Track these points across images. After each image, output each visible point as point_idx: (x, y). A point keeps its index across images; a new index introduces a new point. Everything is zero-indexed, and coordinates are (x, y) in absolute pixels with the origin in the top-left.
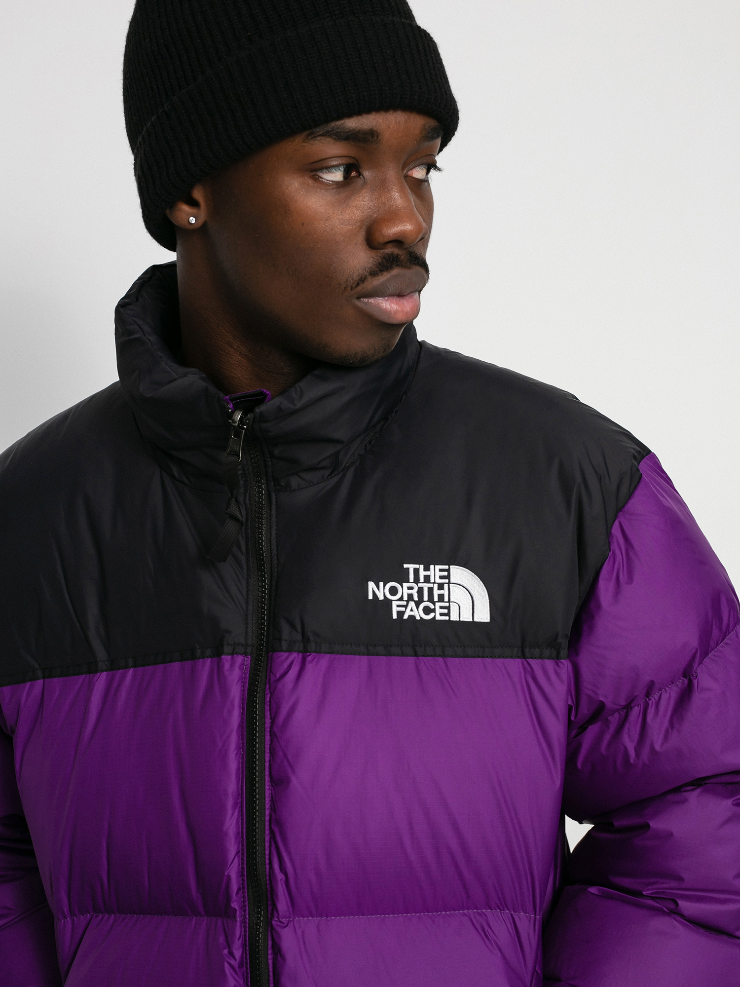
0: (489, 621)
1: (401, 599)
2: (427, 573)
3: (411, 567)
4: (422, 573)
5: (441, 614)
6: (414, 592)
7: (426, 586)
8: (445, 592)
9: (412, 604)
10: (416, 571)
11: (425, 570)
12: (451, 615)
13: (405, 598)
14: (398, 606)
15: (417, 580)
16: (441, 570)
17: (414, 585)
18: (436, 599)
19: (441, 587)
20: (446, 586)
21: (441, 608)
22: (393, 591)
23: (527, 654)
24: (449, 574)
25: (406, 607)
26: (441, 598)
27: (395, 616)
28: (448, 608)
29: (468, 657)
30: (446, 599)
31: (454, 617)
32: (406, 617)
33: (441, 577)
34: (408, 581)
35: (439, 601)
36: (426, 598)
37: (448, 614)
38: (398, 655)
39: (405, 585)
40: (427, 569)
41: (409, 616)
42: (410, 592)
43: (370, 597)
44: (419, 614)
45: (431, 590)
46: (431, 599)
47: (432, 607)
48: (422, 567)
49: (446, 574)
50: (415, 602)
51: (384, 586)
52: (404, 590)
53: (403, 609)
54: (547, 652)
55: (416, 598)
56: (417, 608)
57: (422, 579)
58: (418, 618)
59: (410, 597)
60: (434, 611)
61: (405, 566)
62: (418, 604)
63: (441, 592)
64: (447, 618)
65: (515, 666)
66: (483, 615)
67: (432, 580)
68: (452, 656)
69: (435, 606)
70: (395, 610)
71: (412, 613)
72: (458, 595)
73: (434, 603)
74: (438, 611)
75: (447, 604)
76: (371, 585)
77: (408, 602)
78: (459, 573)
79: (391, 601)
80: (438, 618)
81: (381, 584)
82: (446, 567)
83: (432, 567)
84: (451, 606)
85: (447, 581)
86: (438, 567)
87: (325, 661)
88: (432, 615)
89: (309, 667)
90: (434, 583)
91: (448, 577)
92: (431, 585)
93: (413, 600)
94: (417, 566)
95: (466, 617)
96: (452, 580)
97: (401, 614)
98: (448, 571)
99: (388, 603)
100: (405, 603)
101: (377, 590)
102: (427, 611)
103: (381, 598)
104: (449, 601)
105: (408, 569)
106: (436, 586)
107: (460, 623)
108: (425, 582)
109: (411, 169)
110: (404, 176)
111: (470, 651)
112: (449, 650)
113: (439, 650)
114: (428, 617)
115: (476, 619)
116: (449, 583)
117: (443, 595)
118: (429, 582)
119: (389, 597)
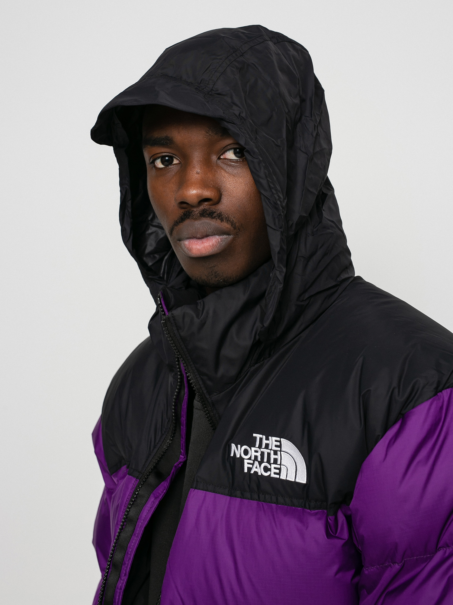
1: (250, 459)
2: (267, 442)
3: (258, 436)
4: (265, 442)
5: (275, 473)
6: (258, 454)
7: (266, 451)
8: (278, 457)
9: (256, 463)
10: (261, 439)
11: (266, 440)
12: (281, 474)
13: (253, 458)
14: (248, 463)
15: (260, 447)
16: (276, 441)
17: (258, 449)
18: (272, 461)
19: (275, 453)
20: (279, 453)
21: (275, 468)
22: (246, 452)
24: (281, 444)
25: (253, 464)
26: (275, 461)
27: (246, 471)
28: (280, 469)
30: (279, 463)
31: (283, 477)
32: (252, 472)
33: (276, 446)
35: (273, 464)
36: (265, 460)
37: (279, 474)
38: (248, 499)
39: (253, 449)
40: (267, 439)
42: (256, 454)
43: (232, 455)
44: (261, 471)
45: (269, 454)
46: (269, 461)
47: (269, 467)
48: (264, 437)
49: (279, 444)
50: (259, 462)
51: (241, 448)
52: (252, 452)
53: (251, 466)
55: (259, 459)
56: (260, 466)
57: (264, 446)
58: (260, 474)
59: (256, 457)
60: (270, 470)
61: (254, 435)
62: (260, 463)
63: (276, 457)
64: (278, 476)
66: (302, 479)
67: (270, 448)
69: (271, 466)
70: (246, 466)
71: (256, 470)
73: (270, 464)
74: (273, 470)
75: (279, 466)
76: (233, 446)
78: (287, 445)
79: (244, 459)
80: (273, 475)
81: (239, 446)
82: (278, 439)
83: (270, 438)
84: (282, 468)
85: (279, 449)
86: (274, 438)
88: (268, 473)
90: (271, 450)
91: (280, 446)
92: (269, 451)
93: (257, 460)
94: (261, 436)
95: (291, 478)
96: (283, 449)
97: (249, 469)
98: (280, 442)
99: (242, 460)
100: (252, 462)
101: (237, 451)
102: (266, 469)
103: (238, 456)
104: (280, 465)
105: (256, 437)
106: (272, 452)
107: (287, 481)
108: (265, 448)
109: (222, 154)
110: (219, 158)
111: (296, 502)
112: (281, 499)
113: (274, 499)
114: (266, 474)
115: (297, 480)
116: (281, 451)
117: (277, 459)
118: (268, 449)
119: (243, 456)
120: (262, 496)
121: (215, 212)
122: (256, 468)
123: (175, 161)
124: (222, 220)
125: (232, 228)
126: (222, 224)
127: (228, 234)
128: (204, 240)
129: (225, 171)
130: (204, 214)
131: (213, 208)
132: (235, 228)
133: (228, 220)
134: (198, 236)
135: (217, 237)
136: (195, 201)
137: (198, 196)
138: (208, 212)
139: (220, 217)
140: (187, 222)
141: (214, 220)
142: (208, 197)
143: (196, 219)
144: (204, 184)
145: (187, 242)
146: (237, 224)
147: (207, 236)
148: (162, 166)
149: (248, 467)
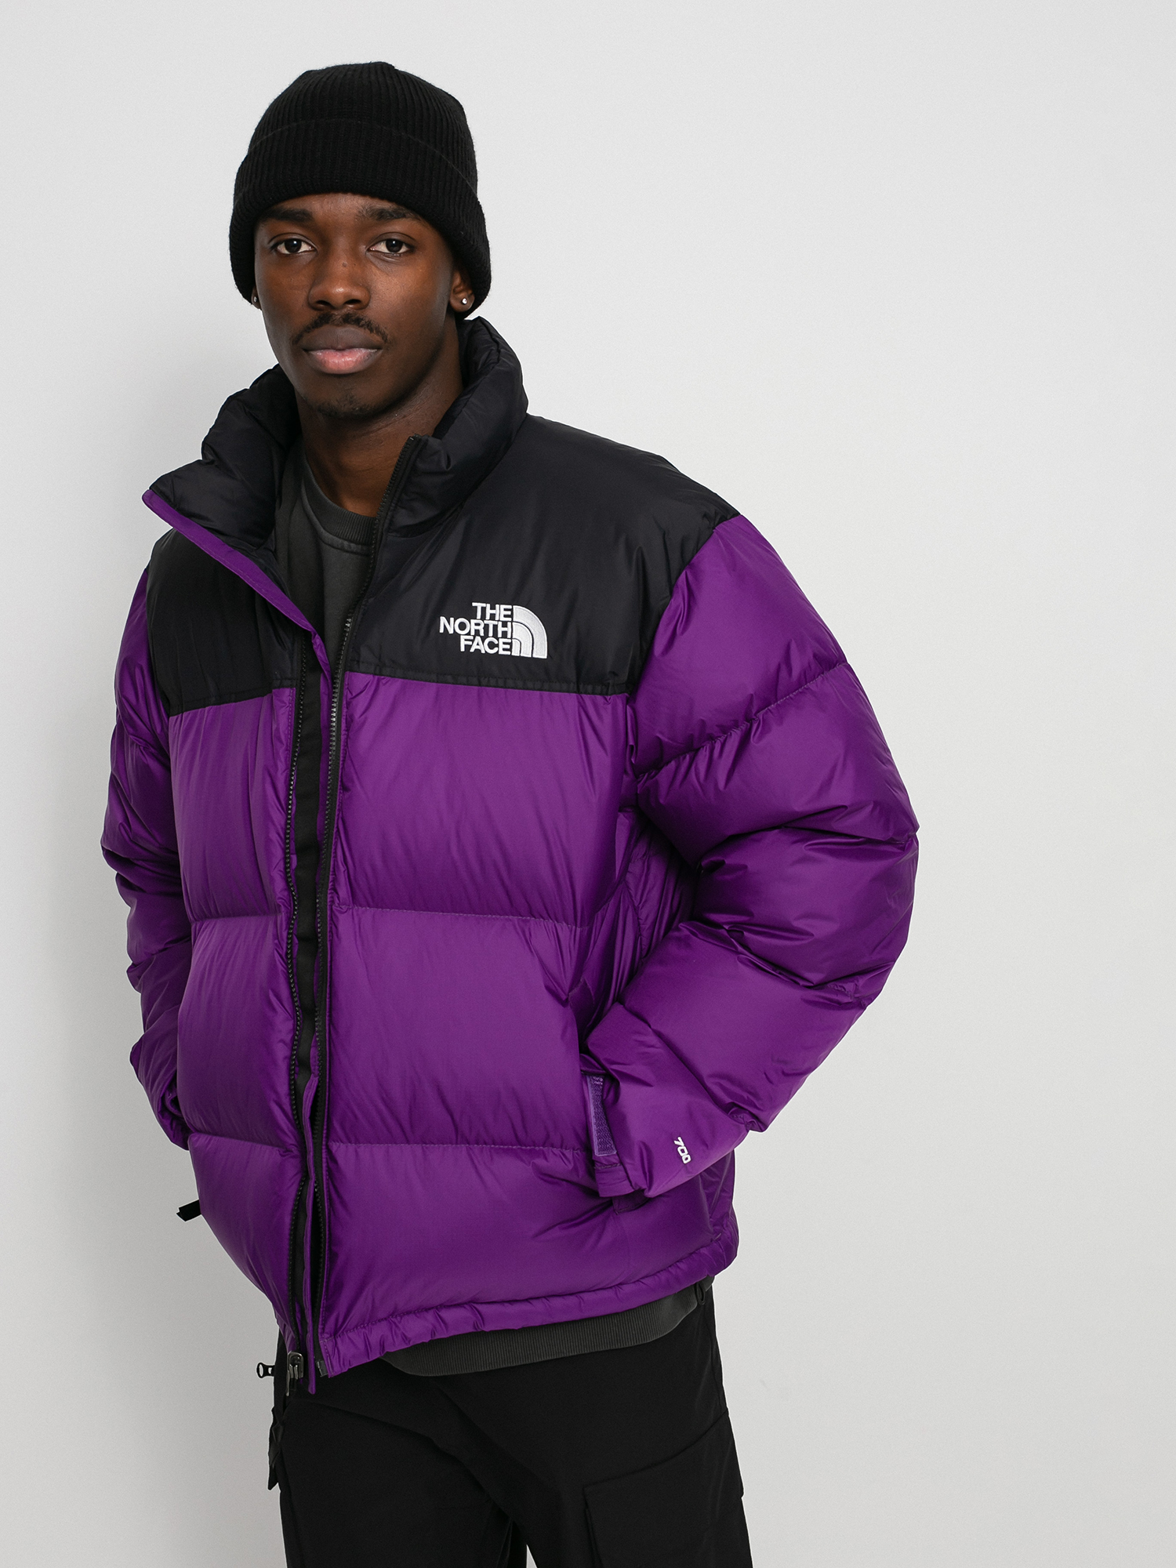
0: (546, 657)
1: (469, 634)
2: (493, 612)
3: (479, 605)
4: (489, 612)
5: (504, 650)
6: (481, 628)
7: (491, 623)
8: (508, 629)
9: (478, 639)
10: (484, 609)
11: (491, 609)
12: (513, 650)
13: (473, 633)
14: (466, 640)
15: (483, 618)
16: (505, 610)
17: (481, 621)
18: (500, 635)
19: (505, 624)
20: (509, 624)
21: (504, 643)
22: (462, 626)
23: (581, 690)
24: (512, 613)
25: (473, 641)
26: (505, 635)
27: (463, 649)
28: (511, 644)
29: (527, 689)
30: (509, 636)
31: (515, 653)
32: (472, 650)
33: (505, 616)
34: (476, 619)
35: (502, 638)
36: (491, 634)
37: (510, 650)
38: (464, 684)
39: (473, 621)
40: (493, 608)
41: (476, 650)
42: (477, 628)
43: (442, 631)
44: (484, 648)
45: (495, 627)
46: (495, 635)
47: (496, 642)
48: (488, 606)
49: (509, 613)
50: (481, 637)
51: (455, 621)
52: (472, 626)
53: (470, 643)
54: (599, 688)
55: (482, 634)
56: (483, 643)
57: (488, 617)
58: (483, 652)
59: (477, 632)
60: (497, 646)
61: (474, 604)
62: (483, 639)
63: (505, 629)
64: (509, 653)
65: (571, 700)
66: (541, 652)
67: (497, 618)
68: (512, 688)
69: (499, 641)
70: (463, 643)
71: (478, 647)
72: (519, 633)
73: (498, 639)
74: (502, 646)
75: (510, 641)
76: (443, 620)
77: (474, 637)
78: (521, 613)
79: (460, 635)
80: (501, 652)
81: (452, 619)
82: (510, 607)
83: (497, 606)
84: (513, 642)
85: (510, 619)
86: (503, 607)
88: (496, 650)
89: (383, 689)
90: (499, 621)
91: (511, 616)
92: (496, 623)
93: (479, 635)
94: (484, 605)
95: (526, 653)
96: (515, 619)
97: (468, 647)
98: (512, 610)
99: (457, 636)
100: (472, 638)
101: (448, 625)
102: (492, 645)
103: (451, 631)
104: (511, 638)
105: (476, 607)
106: (500, 624)
107: (520, 658)
108: (490, 619)
109: (374, 245)
110: (369, 250)
111: (530, 685)
112: (510, 682)
113: (501, 682)
114: (492, 652)
115: (534, 656)
116: (512, 622)
117: (506, 632)
118: (494, 620)
119: (458, 631)
120: (484, 681)
121: (362, 319)
122: (478, 644)
123: (304, 247)
124: (371, 330)
125: (383, 341)
126: (372, 334)
127: (379, 348)
128: (345, 353)
129: (377, 267)
130: (347, 320)
131: (360, 314)
132: (386, 341)
133: (378, 331)
134: (340, 347)
135: (363, 351)
136: (341, 300)
137: (345, 295)
138: (353, 318)
139: (369, 326)
140: (326, 328)
141: (362, 329)
142: (355, 298)
143: (338, 325)
144: (353, 281)
145: (319, 354)
146: (389, 337)
147: (351, 347)
148: (286, 252)
149: (466, 646)
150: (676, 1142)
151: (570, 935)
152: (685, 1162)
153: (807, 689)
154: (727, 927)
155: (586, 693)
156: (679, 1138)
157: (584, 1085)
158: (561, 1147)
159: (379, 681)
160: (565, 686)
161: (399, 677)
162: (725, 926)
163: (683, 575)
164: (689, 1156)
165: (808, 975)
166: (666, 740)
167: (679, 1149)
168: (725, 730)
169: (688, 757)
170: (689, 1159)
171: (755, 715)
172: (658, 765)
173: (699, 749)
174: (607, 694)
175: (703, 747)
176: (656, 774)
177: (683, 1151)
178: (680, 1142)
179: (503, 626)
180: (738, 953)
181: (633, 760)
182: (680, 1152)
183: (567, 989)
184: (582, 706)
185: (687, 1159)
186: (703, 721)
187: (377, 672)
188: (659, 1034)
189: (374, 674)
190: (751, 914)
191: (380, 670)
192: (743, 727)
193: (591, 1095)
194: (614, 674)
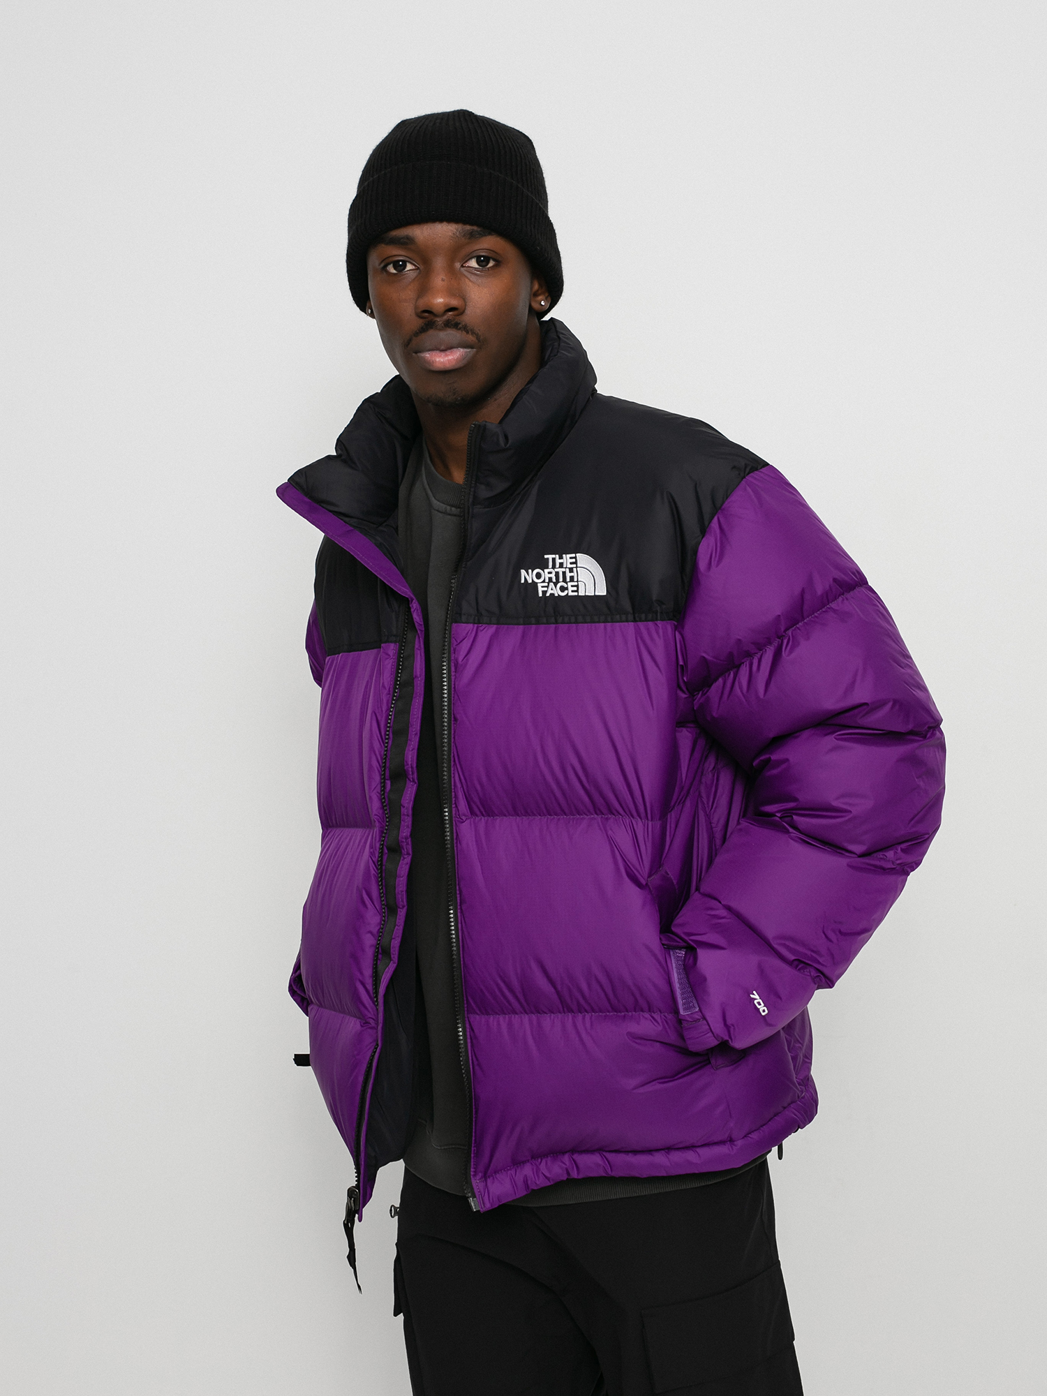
0: (605, 594)
1: (544, 582)
2: (561, 561)
3: (550, 557)
4: (558, 561)
5: (572, 591)
6: (553, 576)
7: (561, 570)
8: (574, 574)
9: (552, 585)
10: (554, 560)
11: (559, 559)
12: (580, 591)
13: (547, 581)
14: (542, 587)
15: (554, 567)
16: (571, 558)
17: (552, 570)
18: (568, 579)
19: (571, 570)
20: (575, 569)
21: (572, 586)
22: (538, 576)
23: (637, 619)
24: (576, 560)
25: (547, 587)
26: (572, 579)
27: (540, 595)
28: (577, 586)
29: (594, 622)
30: (576, 580)
31: (581, 593)
32: (548, 595)
33: (571, 563)
34: (548, 568)
35: (570, 582)
36: (561, 579)
37: (577, 591)
39: (546, 571)
40: (561, 558)
41: (551, 594)
42: (550, 575)
43: (523, 581)
44: (557, 592)
45: (564, 573)
46: (564, 580)
47: (566, 586)
48: (557, 556)
49: (574, 560)
50: (554, 583)
51: (532, 572)
52: (546, 574)
53: (546, 589)
54: (650, 616)
55: (554, 580)
56: (556, 587)
57: (558, 565)
58: (556, 595)
59: (550, 579)
60: (567, 589)
61: (546, 556)
62: (555, 584)
63: (572, 574)
64: (576, 594)
65: (630, 628)
66: (601, 590)
67: (565, 566)
68: (582, 623)
70: (540, 590)
71: (552, 592)
72: (583, 576)
73: (567, 583)
74: (571, 589)
75: (576, 584)
76: (524, 572)
77: (548, 583)
78: (583, 559)
79: (537, 583)
80: (571, 594)
81: (530, 571)
82: (573, 555)
83: (564, 556)
84: (580, 585)
85: (575, 566)
86: (568, 556)
87: (493, 629)
88: (566, 592)
89: (481, 634)
90: (566, 568)
91: (575, 563)
92: (564, 570)
93: (552, 582)
94: (554, 556)
95: (589, 593)
96: (579, 565)
97: (544, 593)
98: (575, 558)
99: (535, 585)
100: (546, 584)
101: (527, 576)
102: (563, 589)
103: (530, 581)
104: (577, 581)
105: (548, 559)
106: (568, 570)
107: (586, 597)
108: (559, 567)
109: (466, 262)
110: (462, 266)
111: (596, 618)
112: (580, 618)
113: (573, 619)
114: (563, 594)
115: (597, 594)
116: (577, 567)
117: (573, 577)
118: (562, 567)
119: (536, 580)
120: (560, 620)
121: (460, 324)
122: (552, 589)
123: (409, 267)
124: (467, 332)
125: (476, 340)
126: (468, 335)
127: (473, 347)
128: (448, 352)
129: (469, 279)
130: (448, 324)
131: (458, 319)
132: (478, 340)
133: (472, 332)
134: (442, 347)
135: (462, 350)
136: (442, 309)
137: (445, 305)
138: (453, 323)
139: (465, 328)
140: (431, 332)
141: (460, 332)
142: (454, 306)
143: (440, 330)
144: (451, 292)
145: (427, 355)
146: (481, 337)
147: (451, 348)
148: (395, 272)
149: (543, 591)
150: (752, 996)
151: (644, 829)
152: (763, 1014)
153: (829, 608)
154: (779, 815)
155: (641, 621)
156: (754, 992)
157: (667, 956)
158: (650, 1011)
159: (478, 627)
160: (624, 617)
161: (494, 624)
162: (777, 814)
163: (716, 518)
164: (765, 1008)
165: (852, 847)
166: (711, 659)
167: (756, 1002)
168: (760, 647)
169: (732, 673)
170: (767, 1012)
171: (785, 631)
172: (707, 682)
173: (740, 665)
174: (657, 620)
175: (743, 663)
176: (707, 691)
177: (759, 1004)
178: (755, 996)
179: (570, 572)
180: (788, 832)
181: (685, 679)
182: (757, 1005)
183: (646, 875)
184: (638, 633)
185: (764, 1011)
186: (739, 640)
187: (476, 621)
188: (728, 908)
189: (474, 623)
190: (795, 800)
191: (478, 620)
192: (776, 643)
193: (674, 965)
194: (660, 603)
